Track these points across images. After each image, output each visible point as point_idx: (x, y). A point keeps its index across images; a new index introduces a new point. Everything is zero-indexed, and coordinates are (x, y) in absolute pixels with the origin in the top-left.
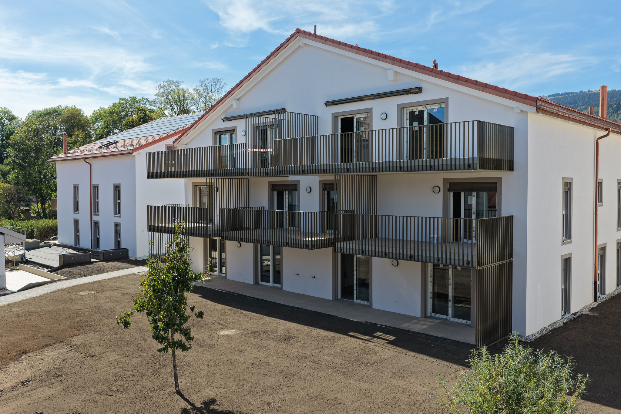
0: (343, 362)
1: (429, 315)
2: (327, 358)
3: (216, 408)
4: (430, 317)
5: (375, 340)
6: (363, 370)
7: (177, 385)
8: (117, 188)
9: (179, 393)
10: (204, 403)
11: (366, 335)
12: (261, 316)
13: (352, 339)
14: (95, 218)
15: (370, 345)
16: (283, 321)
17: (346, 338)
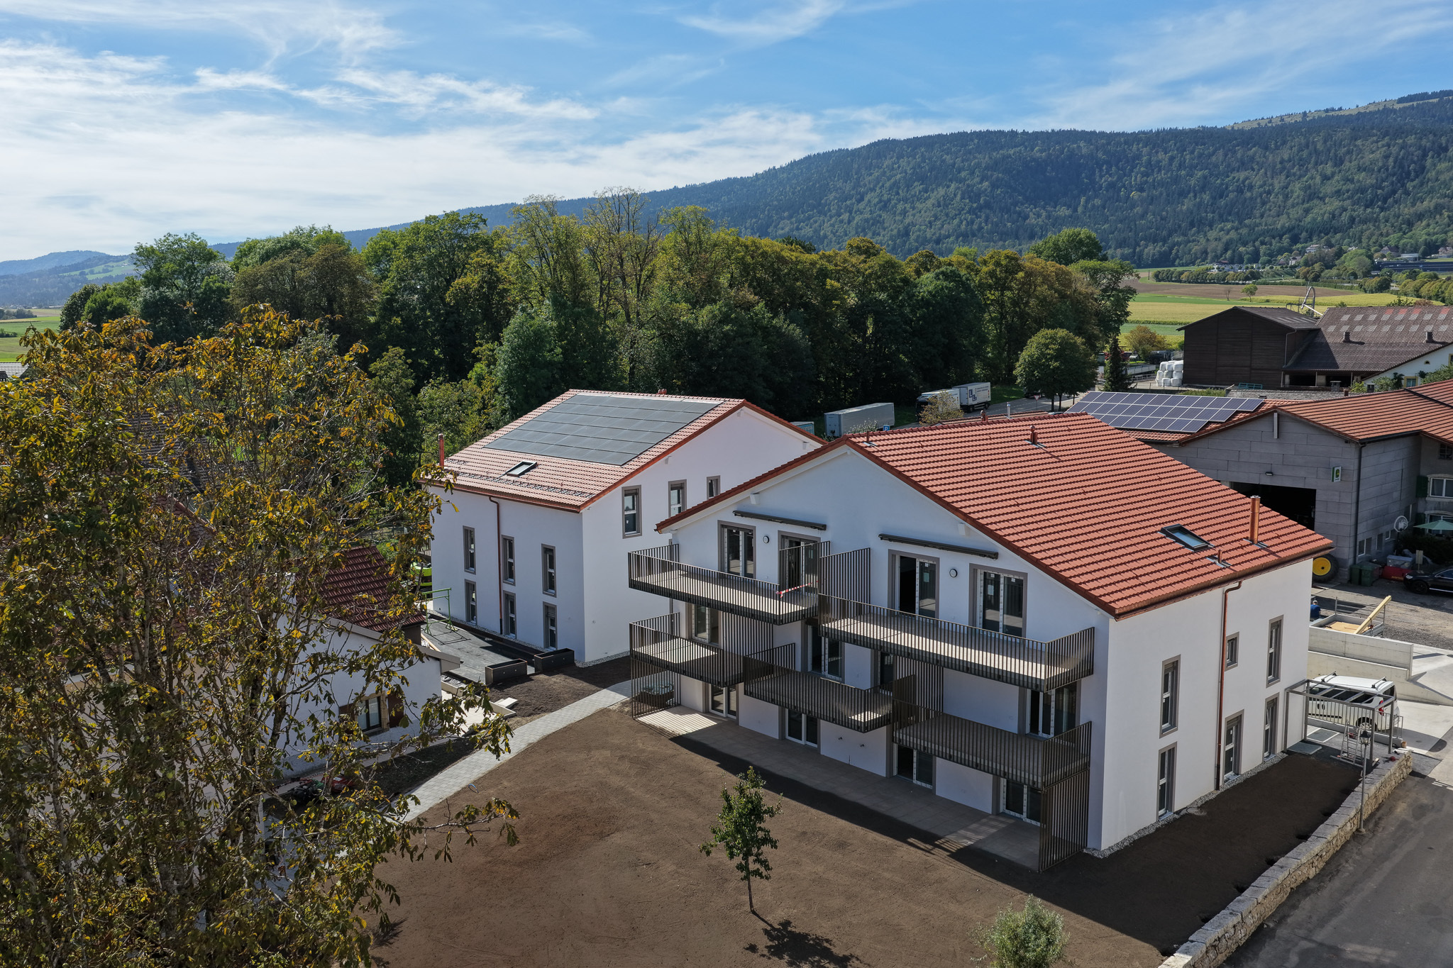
0: (902, 881)
1: (1001, 811)
2: (887, 875)
3: (793, 930)
4: (1003, 814)
5: (937, 850)
6: (923, 891)
7: (751, 906)
8: (549, 553)
9: (754, 913)
10: (780, 924)
11: (926, 843)
12: (805, 807)
13: (912, 848)
14: (507, 588)
15: (930, 858)
16: (832, 817)
17: (906, 846)
